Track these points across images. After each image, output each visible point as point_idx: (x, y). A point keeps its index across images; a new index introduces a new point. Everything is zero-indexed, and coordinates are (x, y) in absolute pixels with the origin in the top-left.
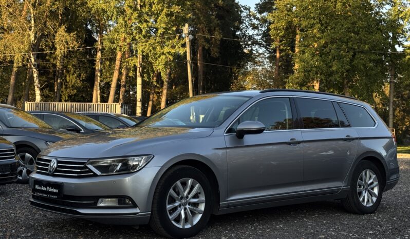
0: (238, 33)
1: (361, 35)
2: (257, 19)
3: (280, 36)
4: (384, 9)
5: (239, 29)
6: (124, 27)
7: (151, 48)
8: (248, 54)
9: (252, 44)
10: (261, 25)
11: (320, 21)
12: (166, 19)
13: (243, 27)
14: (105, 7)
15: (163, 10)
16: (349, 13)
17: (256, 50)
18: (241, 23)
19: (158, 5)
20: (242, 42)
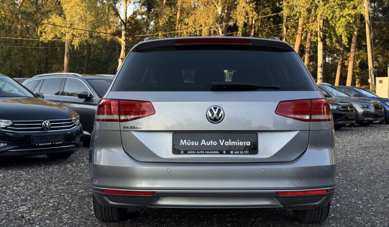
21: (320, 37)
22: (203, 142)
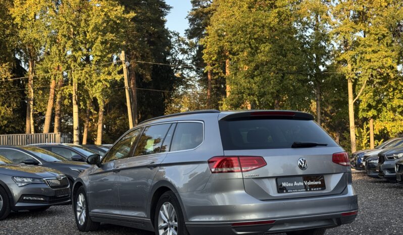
0: (168, 58)
1: (289, 57)
2: (187, 44)
3: (212, 61)
4: (307, 32)
5: (168, 54)
6: (58, 55)
7: (87, 76)
8: (179, 78)
9: (183, 68)
10: (190, 49)
11: (250, 45)
12: (101, 47)
13: (173, 51)
14: (37, 37)
15: (97, 38)
16: (276, 37)
17: (187, 73)
18: (171, 48)
19: (92, 33)
20: (172, 67)
21: (76, 100)
22: (296, 184)
